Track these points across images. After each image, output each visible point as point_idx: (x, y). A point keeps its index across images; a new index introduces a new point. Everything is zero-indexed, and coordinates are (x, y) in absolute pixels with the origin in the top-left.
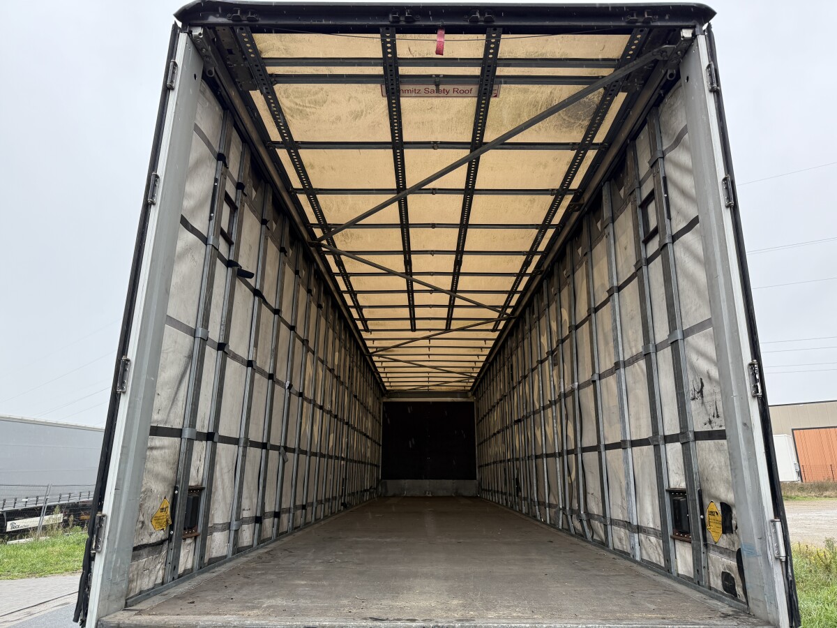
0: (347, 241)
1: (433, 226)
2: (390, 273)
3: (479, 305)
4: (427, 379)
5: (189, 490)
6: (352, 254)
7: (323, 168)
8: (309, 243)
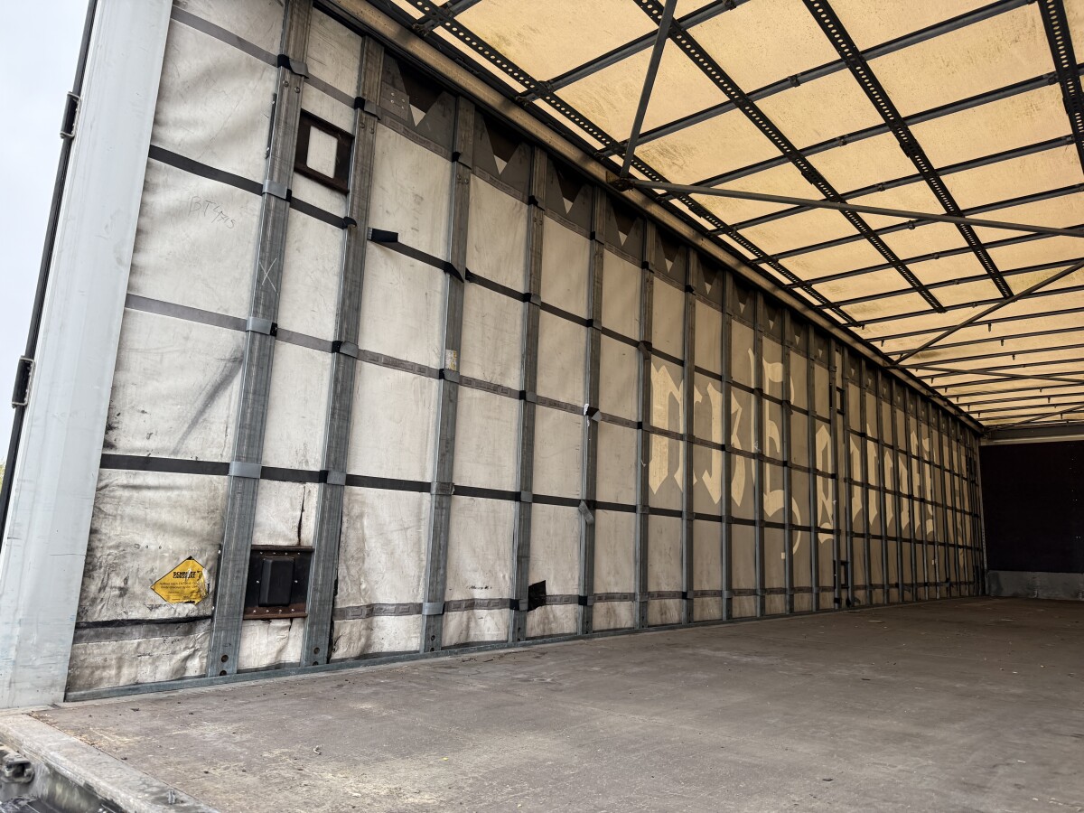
0: (675, 161)
1: (795, 81)
2: (803, 205)
3: (1040, 233)
4: (1045, 401)
5: (252, 551)
6: (706, 185)
7: (519, 34)
8: (613, 183)
